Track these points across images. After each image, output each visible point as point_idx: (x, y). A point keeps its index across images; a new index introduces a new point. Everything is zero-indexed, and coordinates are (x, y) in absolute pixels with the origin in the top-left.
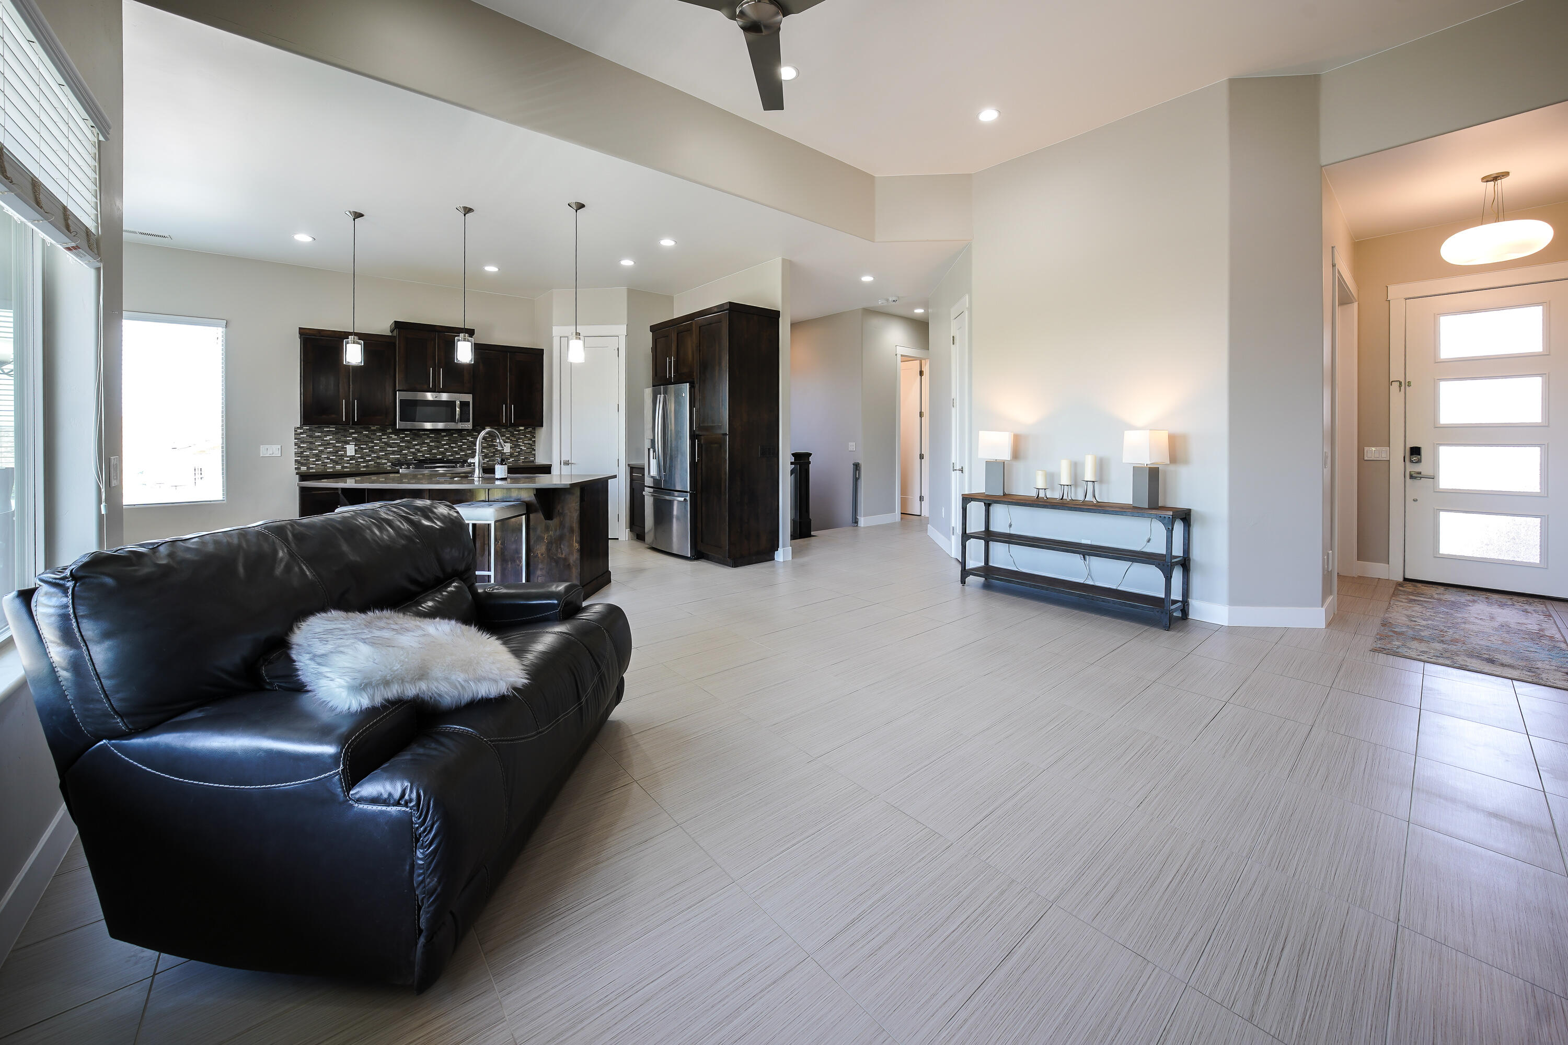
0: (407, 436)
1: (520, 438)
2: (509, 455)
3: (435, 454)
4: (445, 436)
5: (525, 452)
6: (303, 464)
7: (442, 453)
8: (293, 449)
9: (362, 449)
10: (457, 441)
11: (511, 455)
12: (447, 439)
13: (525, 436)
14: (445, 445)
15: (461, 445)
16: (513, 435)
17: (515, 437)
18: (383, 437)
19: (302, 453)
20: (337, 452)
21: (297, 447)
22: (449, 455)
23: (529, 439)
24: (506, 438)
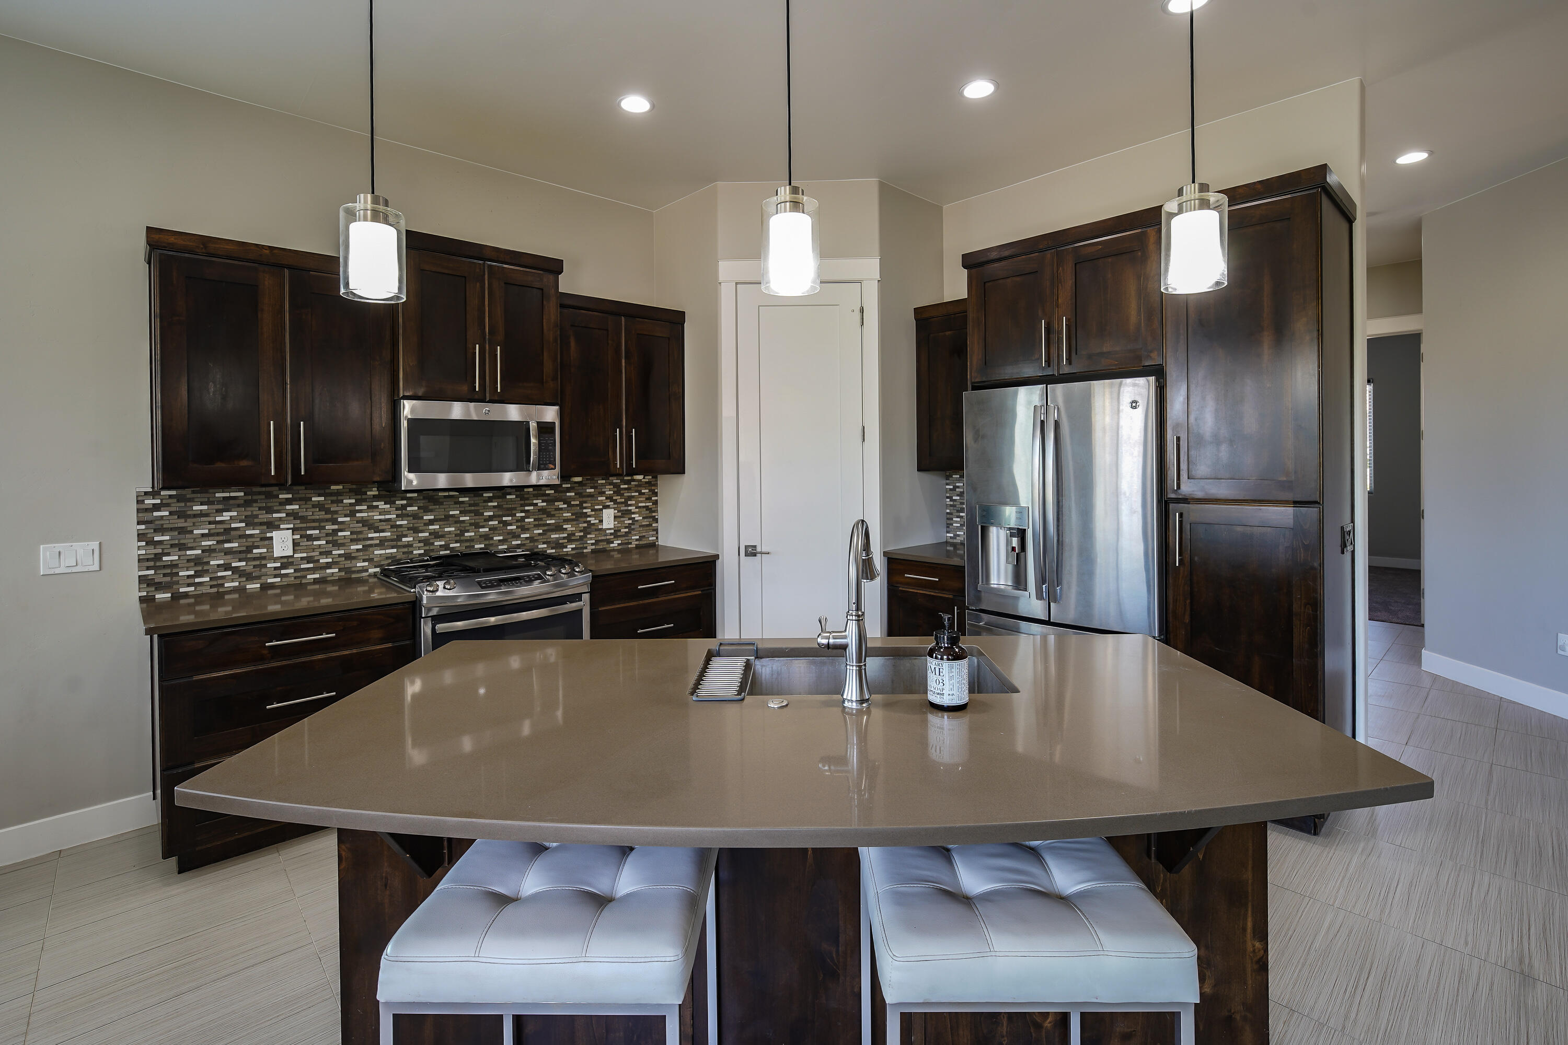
0: (411, 502)
1: (630, 498)
2: (611, 534)
3: (471, 540)
4: (490, 499)
5: (640, 526)
6: (159, 587)
7: (486, 537)
8: (133, 549)
9: (310, 538)
10: (515, 509)
11: (616, 533)
12: (494, 507)
13: (641, 494)
14: (491, 518)
15: (523, 519)
16: (618, 492)
17: (622, 495)
18: (357, 508)
19: (158, 557)
20: (249, 550)
21: (144, 543)
22: (499, 541)
23: (647, 499)
24: (607, 498)
